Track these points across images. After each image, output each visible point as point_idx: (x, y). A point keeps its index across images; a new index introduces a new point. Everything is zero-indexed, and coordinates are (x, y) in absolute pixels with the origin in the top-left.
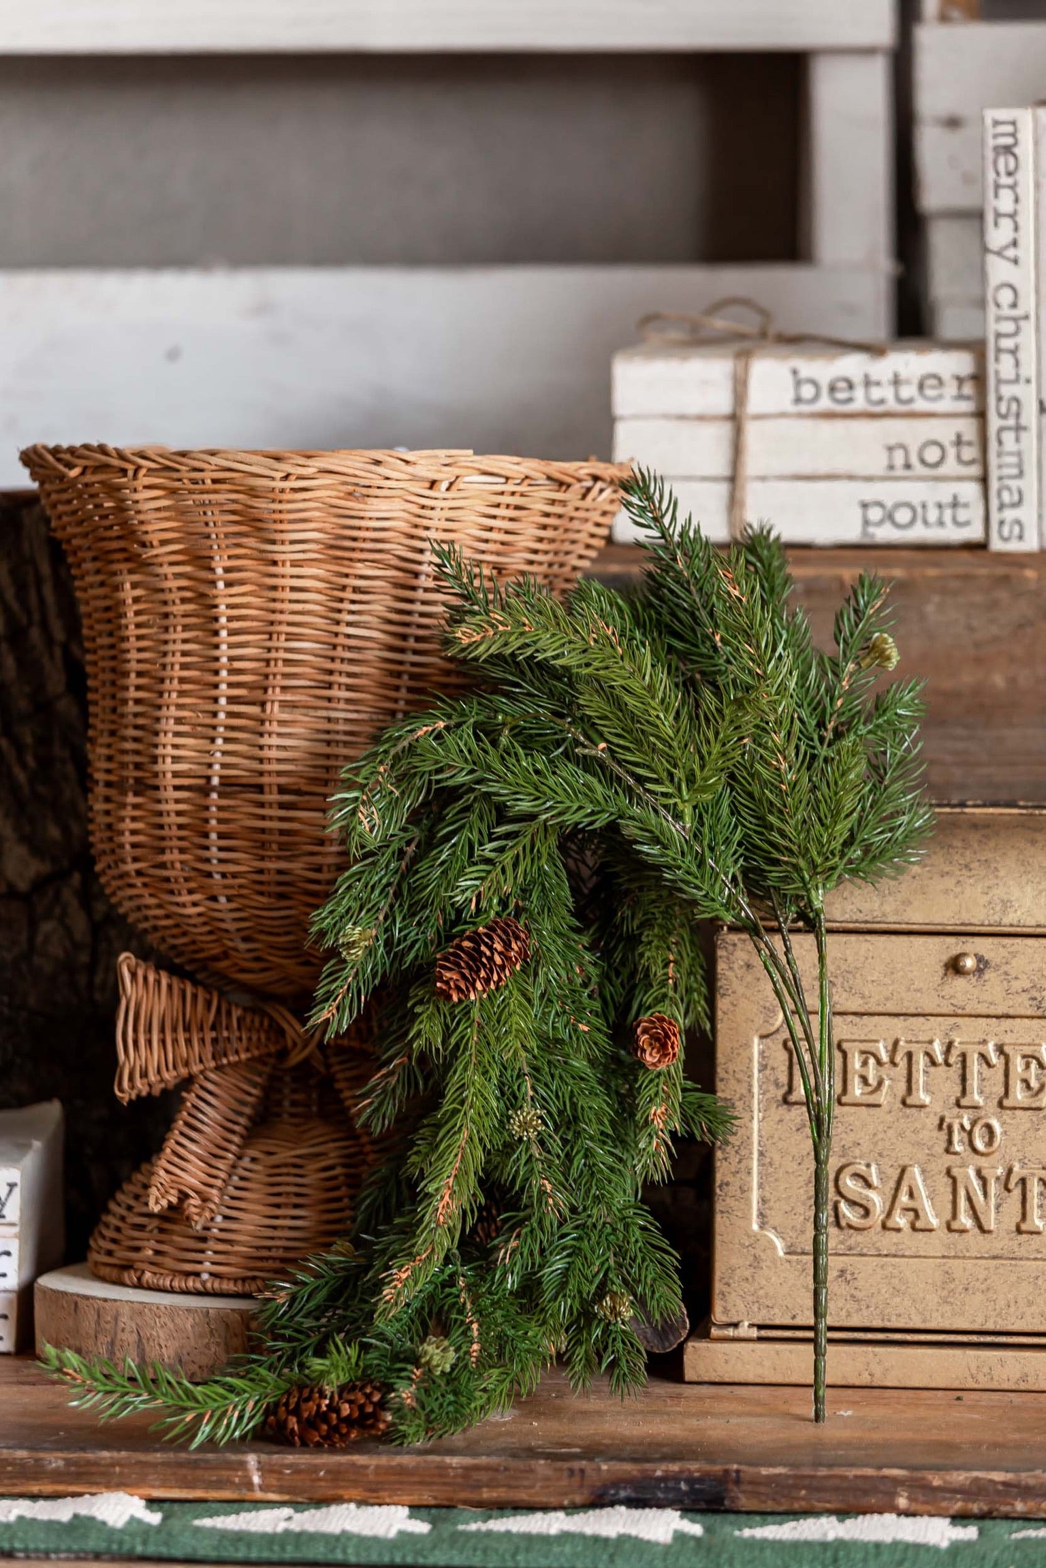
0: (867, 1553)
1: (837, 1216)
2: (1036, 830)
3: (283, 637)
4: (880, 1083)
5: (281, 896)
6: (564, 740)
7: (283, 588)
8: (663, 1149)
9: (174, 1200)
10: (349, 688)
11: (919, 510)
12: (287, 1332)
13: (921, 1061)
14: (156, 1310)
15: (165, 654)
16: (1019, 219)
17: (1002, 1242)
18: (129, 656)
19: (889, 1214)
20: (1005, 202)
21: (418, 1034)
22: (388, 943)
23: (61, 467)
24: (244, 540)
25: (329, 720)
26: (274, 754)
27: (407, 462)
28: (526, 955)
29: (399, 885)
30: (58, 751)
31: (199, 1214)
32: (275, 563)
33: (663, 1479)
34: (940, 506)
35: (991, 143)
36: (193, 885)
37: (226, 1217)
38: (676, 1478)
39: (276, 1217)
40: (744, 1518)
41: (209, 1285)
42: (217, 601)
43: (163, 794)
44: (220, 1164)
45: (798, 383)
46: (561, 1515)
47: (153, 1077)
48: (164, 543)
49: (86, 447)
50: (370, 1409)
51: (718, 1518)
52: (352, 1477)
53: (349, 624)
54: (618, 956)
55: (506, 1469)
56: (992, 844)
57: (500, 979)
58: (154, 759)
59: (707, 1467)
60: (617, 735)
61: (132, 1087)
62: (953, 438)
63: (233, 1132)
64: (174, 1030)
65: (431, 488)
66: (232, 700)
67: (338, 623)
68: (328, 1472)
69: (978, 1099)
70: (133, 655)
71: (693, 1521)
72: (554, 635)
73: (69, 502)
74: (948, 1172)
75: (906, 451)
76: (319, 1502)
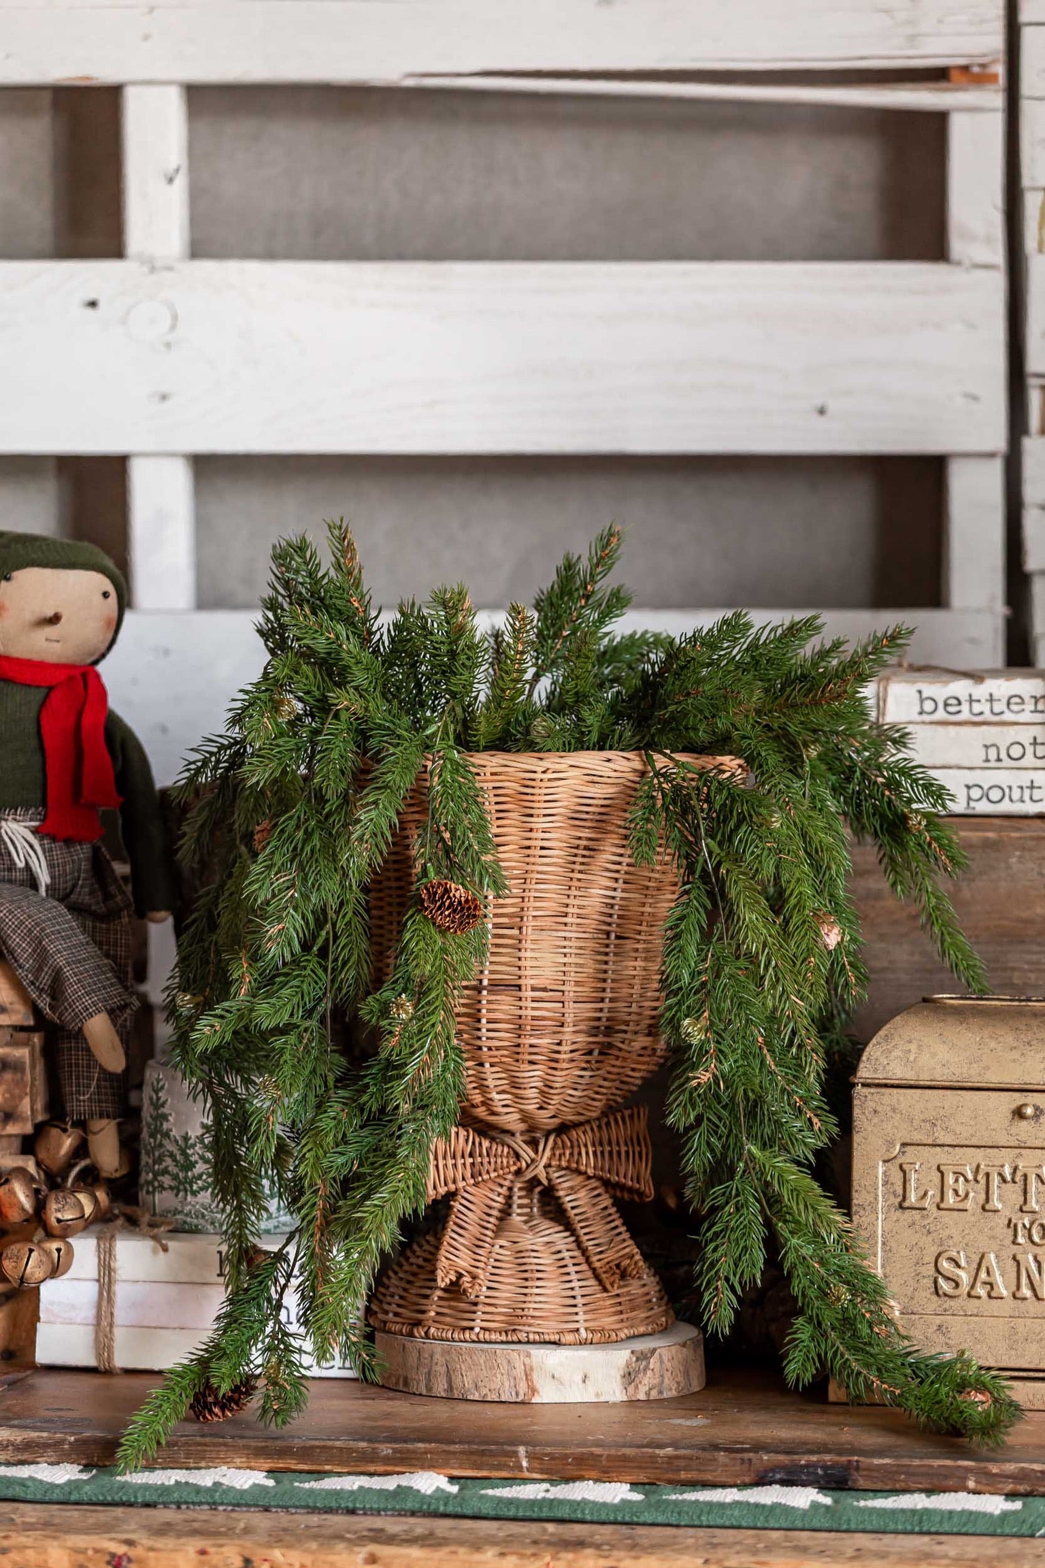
0: (942, 1517)
1: (936, 1287)
3: (534, 881)
4: (967, 1195)
7: (536, 847)
9: (455, 1277)
10: (579, 916)
11: (1007, 791)
13: (996, 1180)
14: (459, 1351)
19: (973, 1286)
24: (510, 815)
25: (565, 938)
26: (529, 963)
27: (628, 759)
31: (472, 1287)
32: (532, 830)
33: (806, 1466)
34: (1021, 788)
37: (488, 1288)
38: (815, 1466)
39: (526, 1287)
40: (861, 1494)
41: (481, 1336)
44: (481, 1251)
45: (922, 701)
46: (735, 1490)
47: (431, 1191)
51: (844, 1494)
52: (591, 1463)
53: (580, 872)
55: (698, 1458)
59: (837, 1458)
62: (1032, 741)
63: (487, 1228)
67: (573, 871)
69: (1035, 1206)
71: (825, 1495)
74: (1014, 1258)
75: (998, 748)
76: (568, 1480)
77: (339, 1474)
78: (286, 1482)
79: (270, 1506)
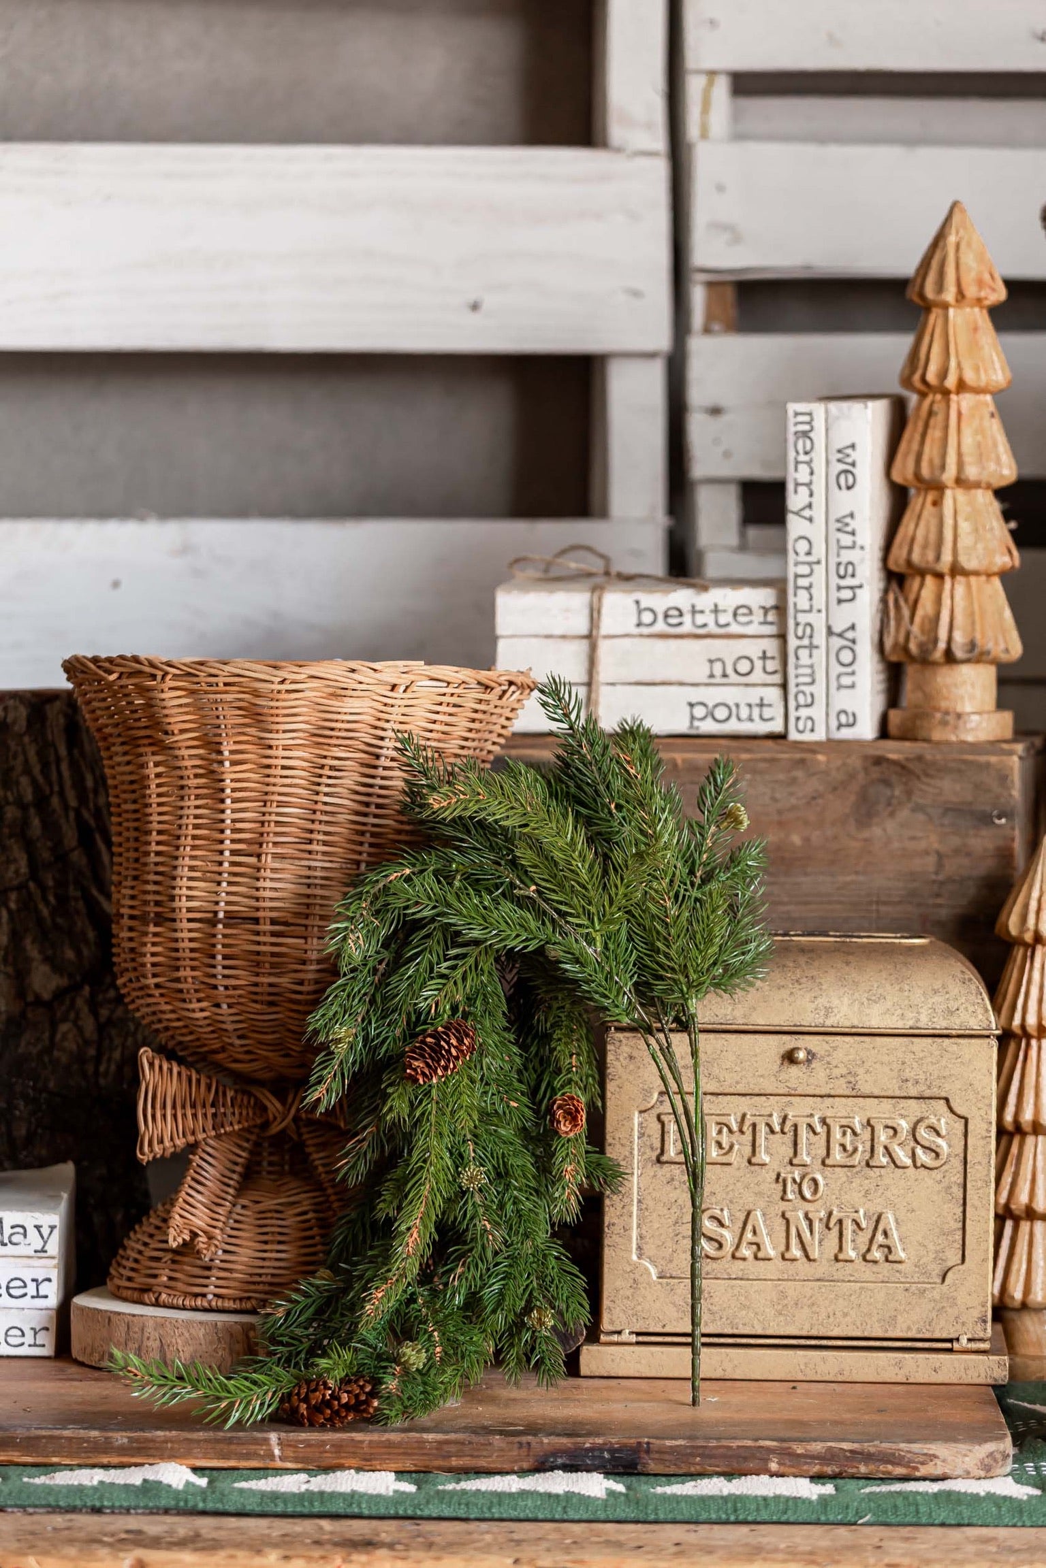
0: (758, 1504)
2: (849, 954)
3: (275, 804)
4: (731, 1147)
5: (271, 1004)
6: (502, 884)
7: (276, 766)
8: (573, 1198)
9: (187, 1238)
10: (325, 843)
11: (734, 709)
12: (285, 1339)
13: (762, 1130)
14: (175, 1324)
15: (181, 817)
16: (813, 487)
17: (823, 1268)
18: (151, 818)
19: (737, 1247)
20: (803, 475)
21: (391, 1109)
22: (366, 1039)
23: (102, 673)
24: (248, 730)
25: (309, 868)
26: (268, 894)
27: (375, 670)
28: (474, 1049)
29: (373, 995)
30: (73, 892)
31: (207, 1249)
32: (270, 747)
33: (591, 1450)
34: (750, 706)
35: (792, 429)
36: (202, 995)
37: (225, 1251)
38: (601, 1449)
39: (265, 1251)
40: (652, 1479)
41: (214, 1304)
42: (224, 777)
43: (179, 925)
44: (220, 1210)
45: (640, 612)
46: (515, 1477)
47: (167, 1143)
48: (182, 731)
49: (122, 657)
50: (363, 1398)
51: (634, 1479)
52: (352, 1450)
53: (326, 794)
54: (533, 1049)
55: (470, 1443)
56: (816, 963)
57: (455, 1067)
58: (172, 898)
59: (625, 1440)
60: (544, 880)
61: (152, 1151)
62: (761, 655)
63: (229, 1186)
64: (183, 1107)
65: (392, 690)
66: (234, 853)
67: (317, 793)
68: (332, 1446)
69: (808, 1160)
70: (155, 818)
71: (616, 1481)
72: (500, 803)
73: (104, 700)
74: (783, 1215)
75: (724, 663)
76: (328, 1469)
77: (71, 1468)
78: (14, 1478)
79: (7, 1506)
